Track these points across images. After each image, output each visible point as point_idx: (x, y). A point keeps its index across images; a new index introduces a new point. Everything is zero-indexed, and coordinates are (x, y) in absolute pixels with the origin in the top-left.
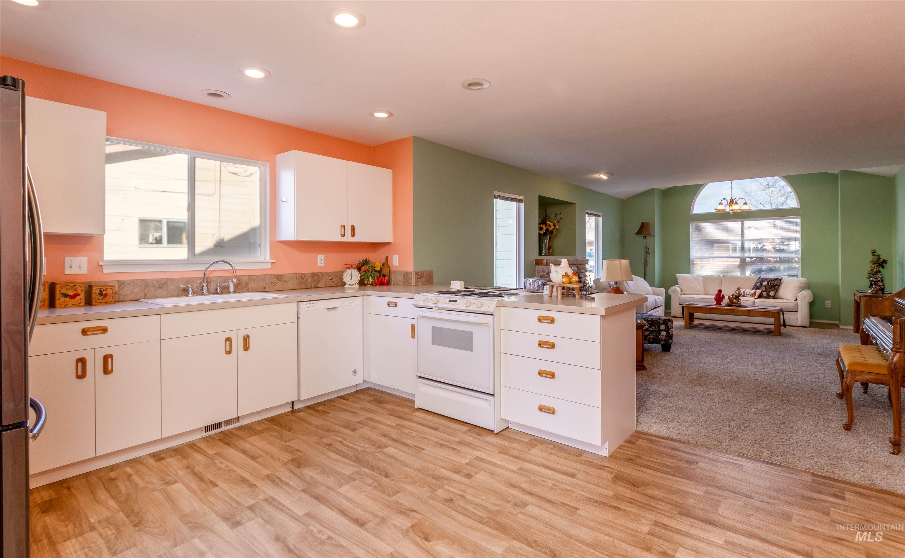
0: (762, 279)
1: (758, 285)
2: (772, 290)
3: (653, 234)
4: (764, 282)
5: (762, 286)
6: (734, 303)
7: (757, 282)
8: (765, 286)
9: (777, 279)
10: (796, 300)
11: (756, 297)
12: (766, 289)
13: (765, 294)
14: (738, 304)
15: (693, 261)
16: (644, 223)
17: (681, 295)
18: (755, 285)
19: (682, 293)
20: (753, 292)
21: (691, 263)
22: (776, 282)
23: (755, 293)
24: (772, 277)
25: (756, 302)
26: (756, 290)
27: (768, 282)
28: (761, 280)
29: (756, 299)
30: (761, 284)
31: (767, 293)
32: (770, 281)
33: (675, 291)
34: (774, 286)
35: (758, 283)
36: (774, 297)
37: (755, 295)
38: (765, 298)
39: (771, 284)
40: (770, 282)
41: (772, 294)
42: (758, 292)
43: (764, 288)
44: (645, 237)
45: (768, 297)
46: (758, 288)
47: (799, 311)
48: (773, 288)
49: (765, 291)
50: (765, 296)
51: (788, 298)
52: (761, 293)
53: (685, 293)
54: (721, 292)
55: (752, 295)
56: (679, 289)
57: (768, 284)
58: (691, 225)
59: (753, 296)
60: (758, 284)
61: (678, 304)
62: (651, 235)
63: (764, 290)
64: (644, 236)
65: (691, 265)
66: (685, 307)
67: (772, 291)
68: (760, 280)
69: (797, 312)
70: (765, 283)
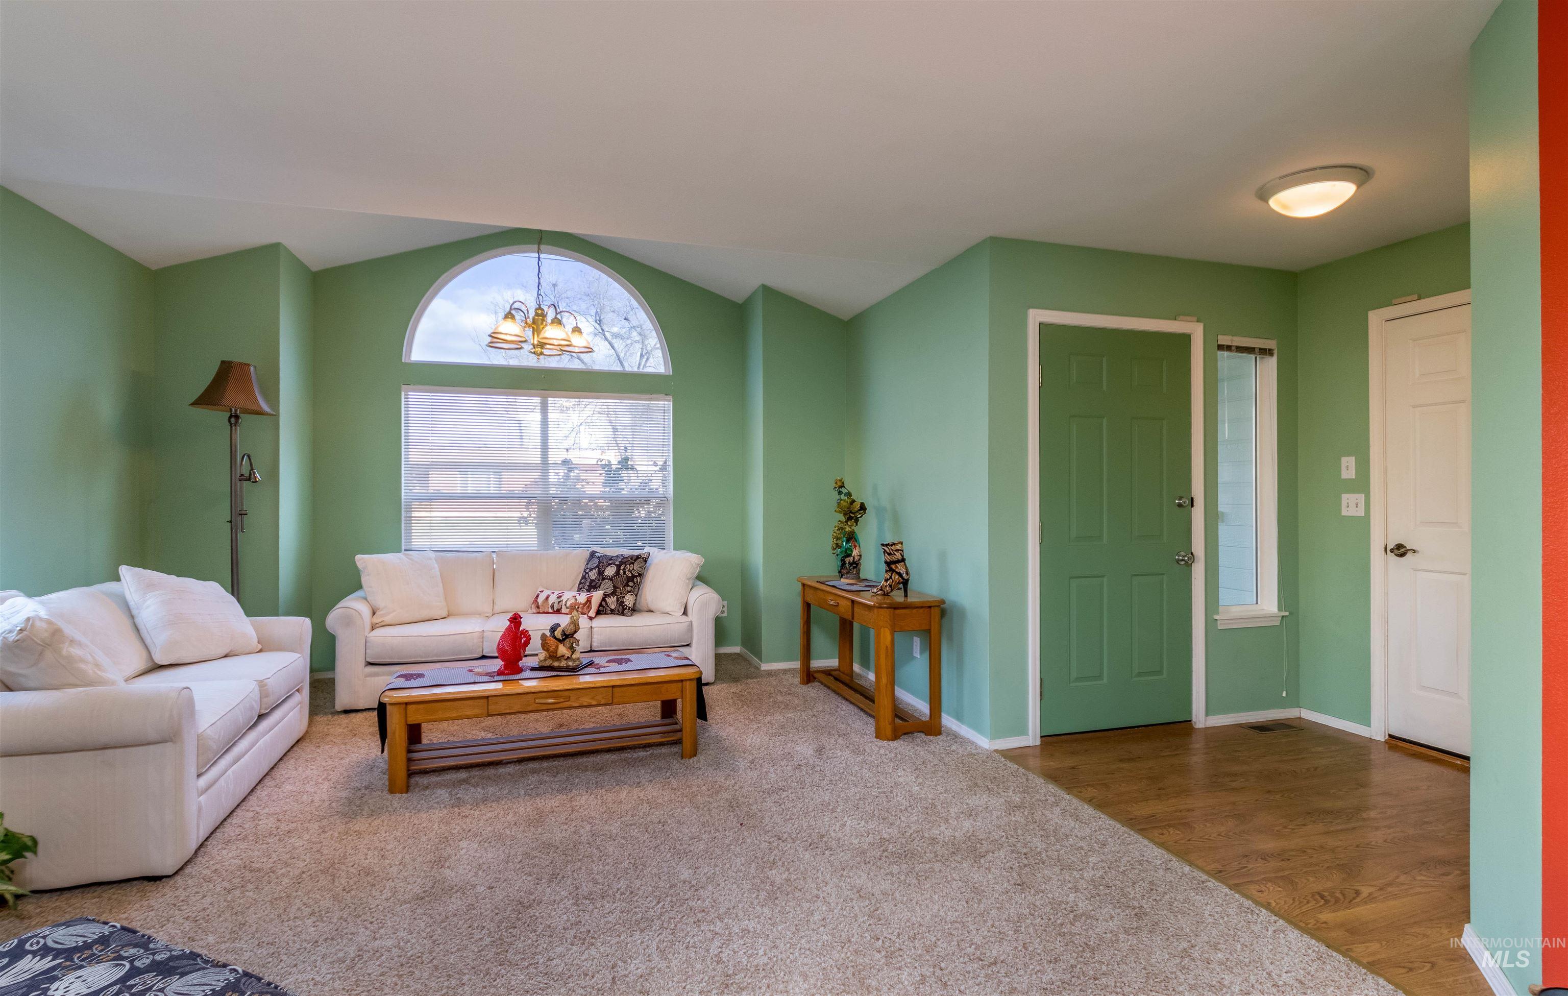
0: (599, 557)
1: (593, 578)
2: (629, 589)
3: (265, 407)
4: (609, 568)
5: (603, 579)
6: (558, 659)
7: (589, 566)
8: (611, 579)
9: (638, 557)
10: (685, 613)
11: (592, 613)
12: (615, 587)
13: (612, 602)
14: (574, 660)
15: (409, 510)
16: (230, 362)
17: (373, 629)
18: (584, 577)
19: (376, 620)
20: (582, 598)
21: (403, 514)
22: (636, 566)
23: (589, 601)
24: (627, 552)
25: (595, 630)
26: (588, 591)
27: (618, 567)
28: (600, 562)
29: (591, 619)
30: (601, 573)
31: (618, 600)
32: (621, 563)
33: (348, 621)
34: (631, 579)
35: (591, 570)
36: (634, 610)
37: (590, 608)
38: (613, 612)
39: (625, 573)
40: (622, 567)
41: (629, 600)
42: (597, 596)
43: (607, 586)
44: (234, 419)
45: (622, 610)
46: (593, 586)
47: (694, 645)
48: (631, 584)
49: (613, 593)
50: (613, 607)
51: (668, 609)
52: (604, 599)
53: (388, 619)
54: (520, 623)
55: (583, 608)
56: (364, 609)
57: (617, 573)
58: (403, 393)
59: (585, 610)
60: (593, 575)
61: (363, 663)
62: (260, 413)
63: (610, 590)
64: (231, 417)
65: (403, 522)
66: (391, 704)
67: (629, 592)
68: (595, 562)
69: (688, 645)
70: (610, 571)
